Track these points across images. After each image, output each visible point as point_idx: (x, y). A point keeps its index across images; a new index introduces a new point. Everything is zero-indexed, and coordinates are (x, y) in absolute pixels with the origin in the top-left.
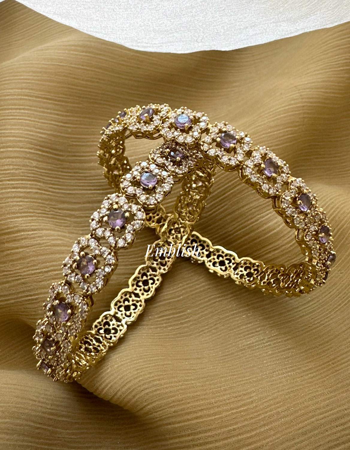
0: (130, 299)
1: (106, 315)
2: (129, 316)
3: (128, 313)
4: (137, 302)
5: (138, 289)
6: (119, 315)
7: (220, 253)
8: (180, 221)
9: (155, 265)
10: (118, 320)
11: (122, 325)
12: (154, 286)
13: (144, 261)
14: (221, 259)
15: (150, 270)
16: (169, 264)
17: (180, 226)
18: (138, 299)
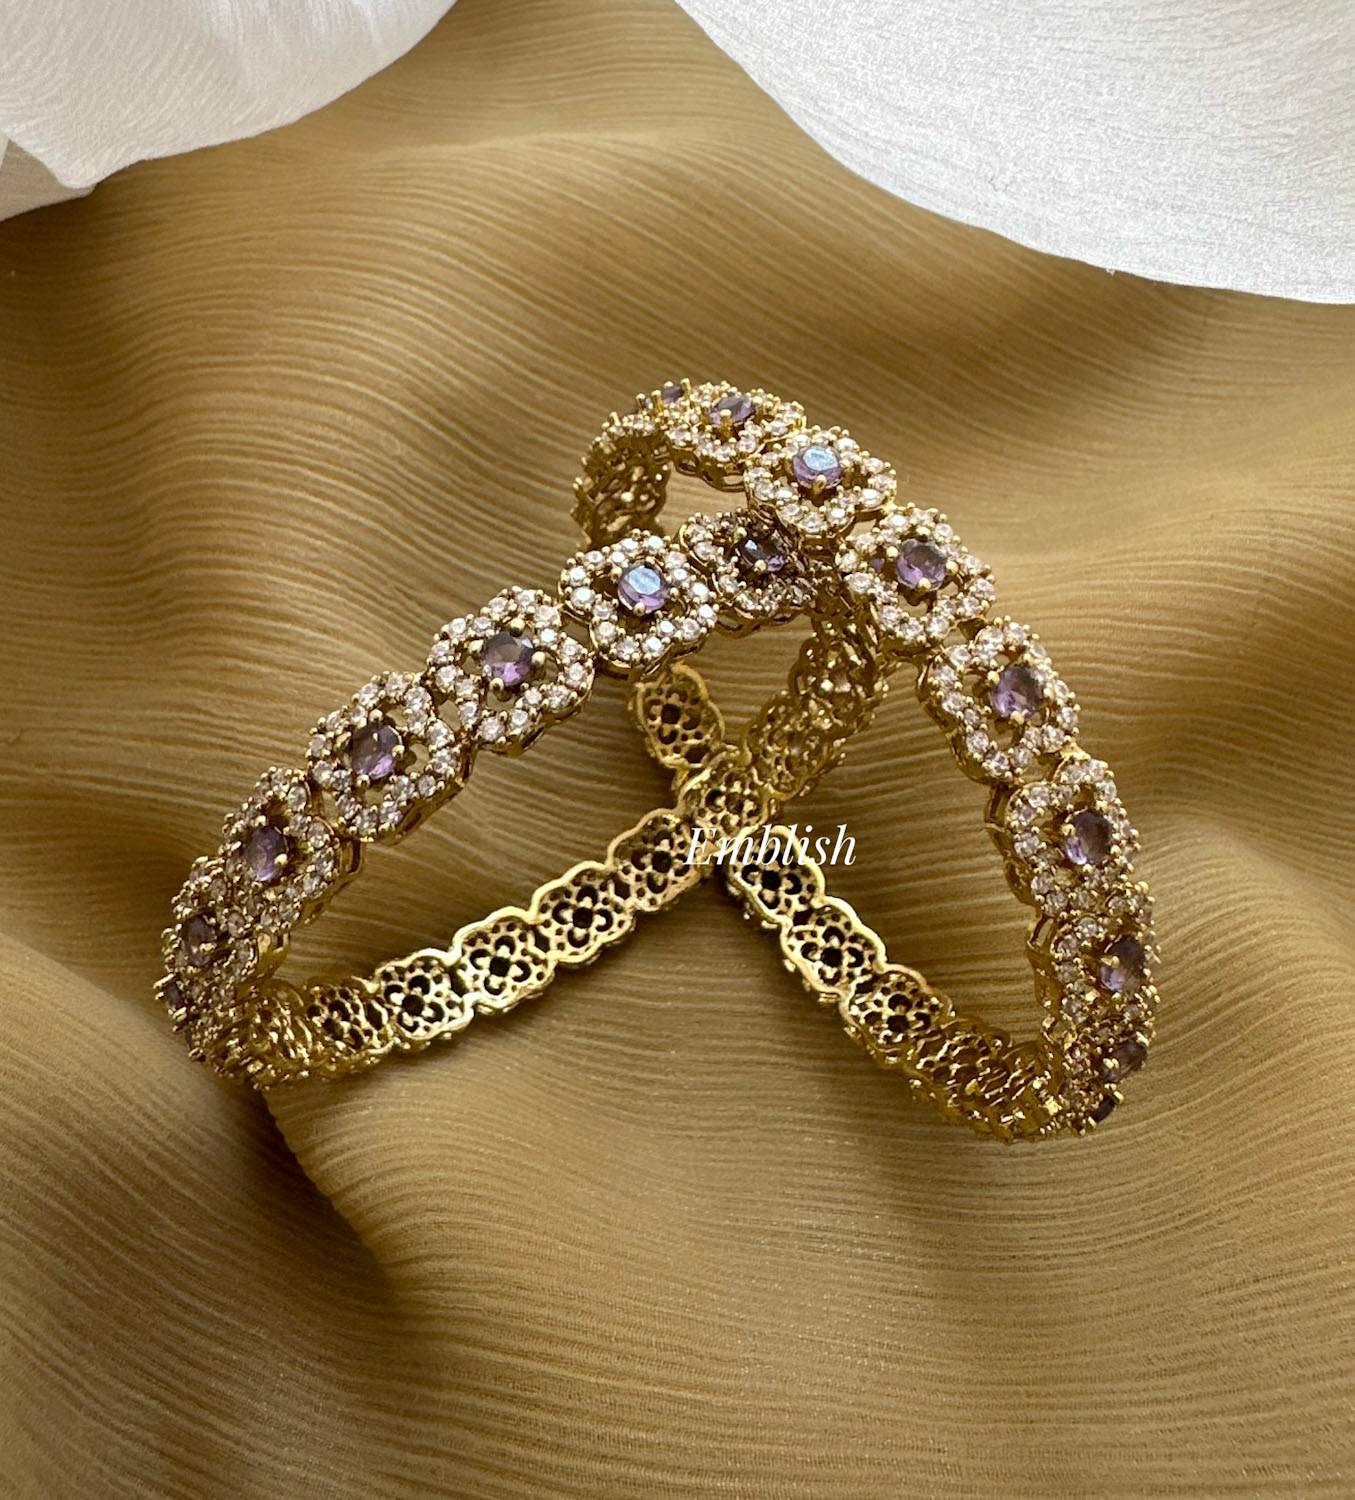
0: (520, 946)
1: (432, 958)
2: (496, 992)
3: (495, 981)
4: (536, 961)
5: (555, 925)
6: (466, 976)
7: (840, 925)
8: (751, 775)
9: (630, 879)
10: (459, 988)
11: (461, 1007)
12: (604, 938)
13: (601, 853)
14: (835, 942)
15: (611, 887)
16: (672, 891)
17: (747, 792)
18: (541, 955)
